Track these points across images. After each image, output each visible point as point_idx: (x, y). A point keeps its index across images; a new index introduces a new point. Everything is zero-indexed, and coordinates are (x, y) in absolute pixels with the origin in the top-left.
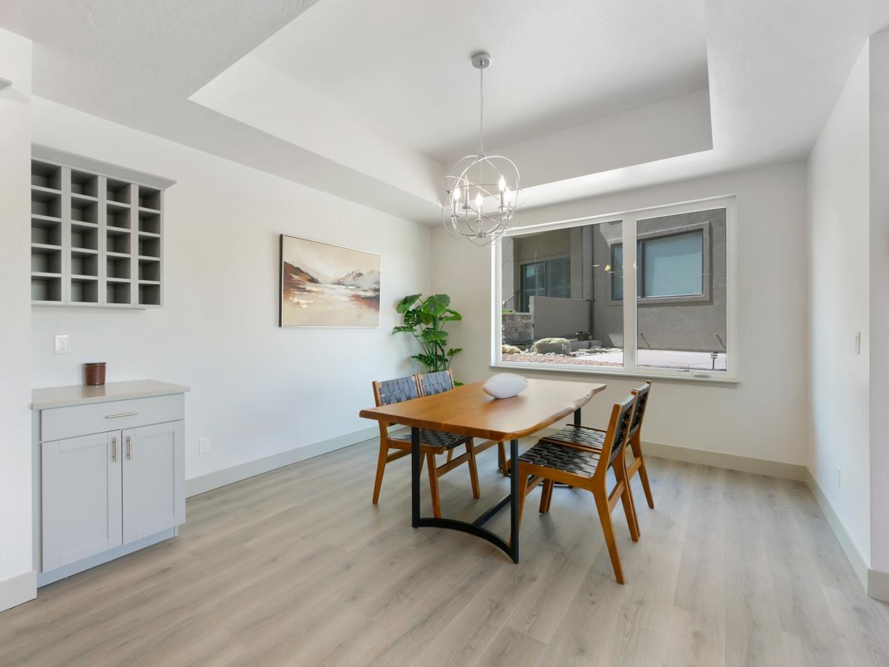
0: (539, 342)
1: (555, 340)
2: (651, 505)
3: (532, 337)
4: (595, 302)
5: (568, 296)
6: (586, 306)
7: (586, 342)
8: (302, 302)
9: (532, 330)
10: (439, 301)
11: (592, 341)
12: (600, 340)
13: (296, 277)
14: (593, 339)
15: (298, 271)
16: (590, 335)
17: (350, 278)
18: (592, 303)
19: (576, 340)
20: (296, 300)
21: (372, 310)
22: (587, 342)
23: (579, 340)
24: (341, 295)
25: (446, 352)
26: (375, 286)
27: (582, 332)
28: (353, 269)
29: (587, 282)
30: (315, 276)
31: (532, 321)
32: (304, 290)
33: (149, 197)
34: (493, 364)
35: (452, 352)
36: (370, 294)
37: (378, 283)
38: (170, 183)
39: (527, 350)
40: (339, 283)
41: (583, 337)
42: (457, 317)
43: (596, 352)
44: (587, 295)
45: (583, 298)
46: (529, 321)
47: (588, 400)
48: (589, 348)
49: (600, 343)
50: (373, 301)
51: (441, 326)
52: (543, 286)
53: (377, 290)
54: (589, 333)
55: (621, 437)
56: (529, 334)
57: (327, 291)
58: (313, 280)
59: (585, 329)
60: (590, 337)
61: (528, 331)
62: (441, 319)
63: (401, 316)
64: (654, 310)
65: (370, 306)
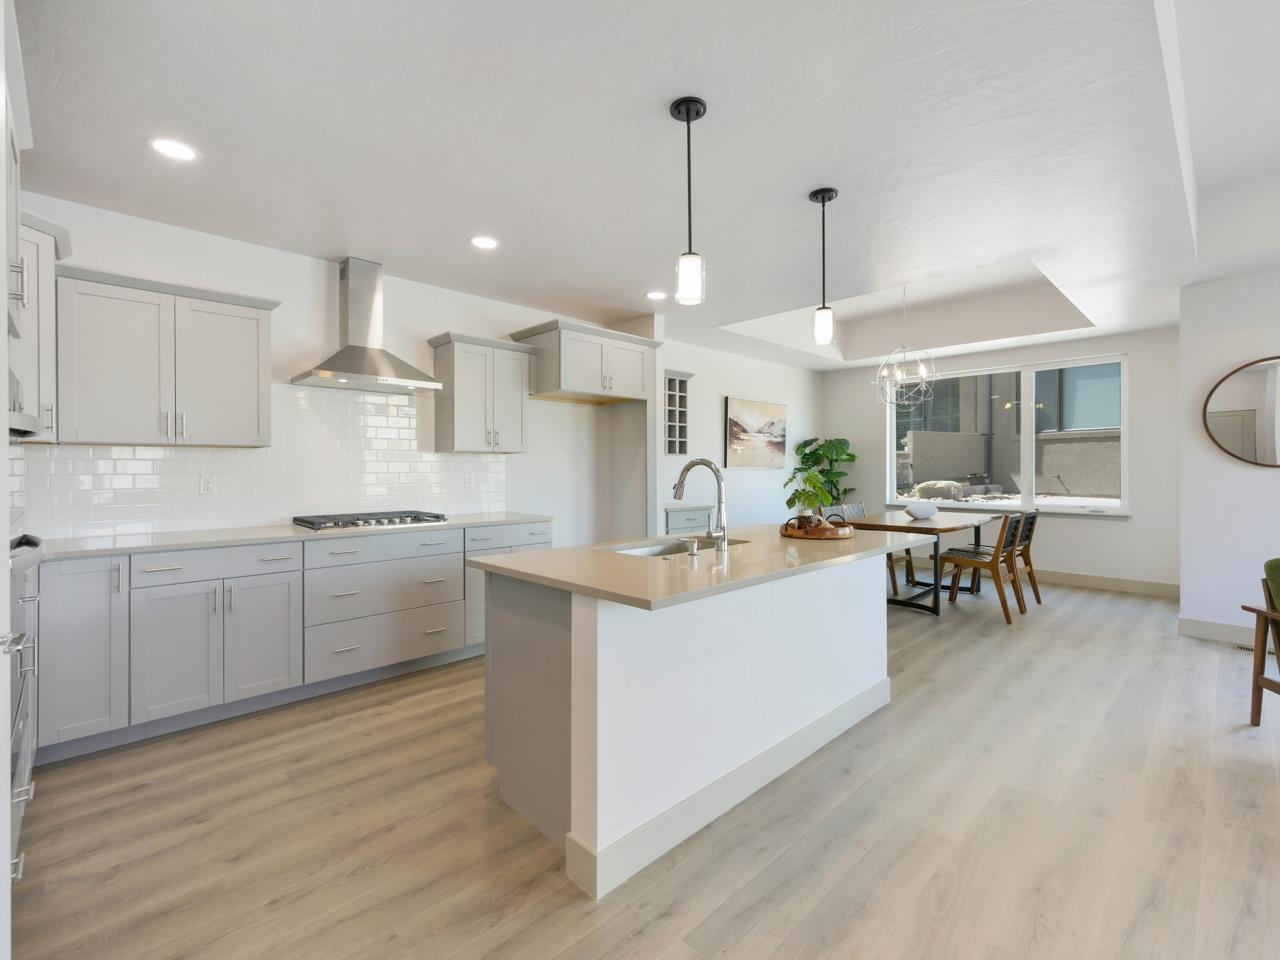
0: (922, 485)
1: (942, 484)
2: (1039, 602)
3: (911, 480)
4: (994, 437)
5: (956, 428)
6: (982, 441)
7: (981, 487)
8: (739, 448)
9: (910, 472)
10: (840, 445)
11: (990, 486)
12: (1000, 484)
13: (735, 429)
14: (991, 483)
15: (736, 424)
16: (988, 477)
17: (766, 428)
18: (989, 438)
19: (968, 484)
20: (735, 447)
21: (781, 454)
22: (983, 486)
23: (972, 484)
24: (760, 441)
25: (841, 491)
26: (782, 433)
27: (975, 475)
28: (768, 419)
29: (983, 411)
30: (745, 427)
31: (910, 460)
32: (739, 439)
33: (683, 384)
34: (888, 502)
35: (846, 491)
36: (779, 440)
37: (784, 430)
38: (692, 375)
39: (906, 495)
40: (760, 432)
41: (976, 480)
42: (852, 458)
43: (994, 498)
44: (982, 427)
45: (976, 431)
46: (907, 461)
47: (988, 522)
48: (985, 494)
49: (1001, 488)
50: (780, 446)
51: (838, 467)
52: (920, 416)
53: (784, 436)
54: (985, 475)
55: (1011, 543)
56: (908, 476)
57: (752, 438)
58: (744, 431)
59: (980, 470)
60: (987, 481)
61: (906, 472)
62: (837, 460)
63: (799, 458)
64: (1076, 446)
65: (779, 450)
